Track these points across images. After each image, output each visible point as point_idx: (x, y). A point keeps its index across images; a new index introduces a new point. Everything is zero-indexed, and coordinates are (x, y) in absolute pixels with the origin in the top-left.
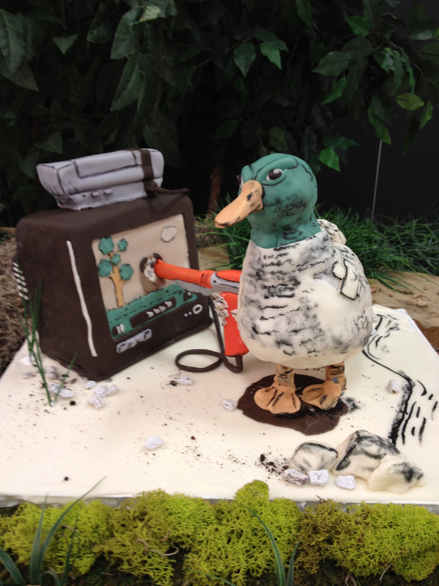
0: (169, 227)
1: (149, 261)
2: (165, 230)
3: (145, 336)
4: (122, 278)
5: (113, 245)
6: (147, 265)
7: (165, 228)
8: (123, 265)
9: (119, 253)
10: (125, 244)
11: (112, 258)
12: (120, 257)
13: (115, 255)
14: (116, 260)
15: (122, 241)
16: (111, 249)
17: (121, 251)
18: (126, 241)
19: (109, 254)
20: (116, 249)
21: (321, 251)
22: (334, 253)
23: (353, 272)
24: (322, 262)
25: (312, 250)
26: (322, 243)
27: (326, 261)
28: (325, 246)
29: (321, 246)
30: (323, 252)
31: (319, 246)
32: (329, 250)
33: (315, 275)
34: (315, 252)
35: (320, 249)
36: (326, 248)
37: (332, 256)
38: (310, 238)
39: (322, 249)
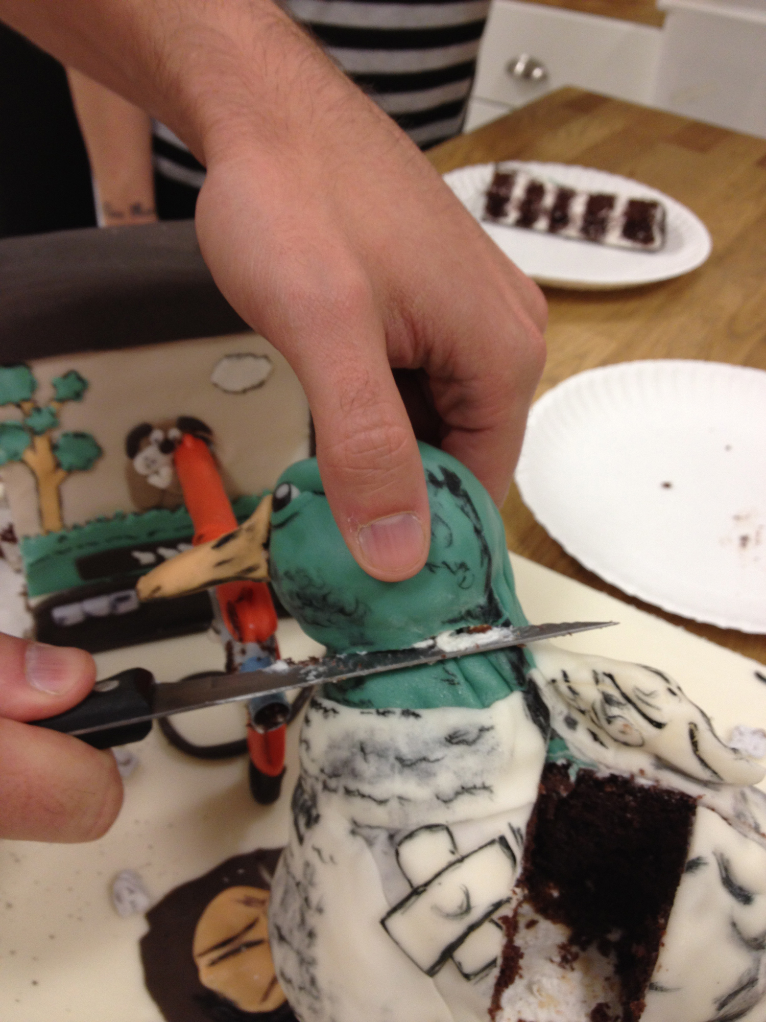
0: (239, 356)
1: (157, 435)
2: (226, 363)
3: (114, 606)
4: (58, 465)
5: (33, 386)
6: (149, 444)
7: (229, 356)
8: (66, 435)
9: (54, 406)
10: (77, 386)
11: (27, 415)
12: (54, 415)
13: (38, 410)
14: (38, 422)
15: (66, 376)
16: (25, 394)
17: (62, 401)
18: (80, 379)
19: (18, 406)
20: (44, 395)
21: (393, 767)
22: (458, 794)
23: (464, 889)
24: (375, 800)
25: (362, 750)
26: (426, 743)
27: (394, 804)
28: (425, 759)
29: (407, 752)
30: (401, 772)
31: (397, 750)
32: (435, 775)
33: (355, 823)
34: (366, 759)
35: (392, 759)
36: (424, 765)
37: (438, 798)
38: (378, 713)
39: (400, 760)
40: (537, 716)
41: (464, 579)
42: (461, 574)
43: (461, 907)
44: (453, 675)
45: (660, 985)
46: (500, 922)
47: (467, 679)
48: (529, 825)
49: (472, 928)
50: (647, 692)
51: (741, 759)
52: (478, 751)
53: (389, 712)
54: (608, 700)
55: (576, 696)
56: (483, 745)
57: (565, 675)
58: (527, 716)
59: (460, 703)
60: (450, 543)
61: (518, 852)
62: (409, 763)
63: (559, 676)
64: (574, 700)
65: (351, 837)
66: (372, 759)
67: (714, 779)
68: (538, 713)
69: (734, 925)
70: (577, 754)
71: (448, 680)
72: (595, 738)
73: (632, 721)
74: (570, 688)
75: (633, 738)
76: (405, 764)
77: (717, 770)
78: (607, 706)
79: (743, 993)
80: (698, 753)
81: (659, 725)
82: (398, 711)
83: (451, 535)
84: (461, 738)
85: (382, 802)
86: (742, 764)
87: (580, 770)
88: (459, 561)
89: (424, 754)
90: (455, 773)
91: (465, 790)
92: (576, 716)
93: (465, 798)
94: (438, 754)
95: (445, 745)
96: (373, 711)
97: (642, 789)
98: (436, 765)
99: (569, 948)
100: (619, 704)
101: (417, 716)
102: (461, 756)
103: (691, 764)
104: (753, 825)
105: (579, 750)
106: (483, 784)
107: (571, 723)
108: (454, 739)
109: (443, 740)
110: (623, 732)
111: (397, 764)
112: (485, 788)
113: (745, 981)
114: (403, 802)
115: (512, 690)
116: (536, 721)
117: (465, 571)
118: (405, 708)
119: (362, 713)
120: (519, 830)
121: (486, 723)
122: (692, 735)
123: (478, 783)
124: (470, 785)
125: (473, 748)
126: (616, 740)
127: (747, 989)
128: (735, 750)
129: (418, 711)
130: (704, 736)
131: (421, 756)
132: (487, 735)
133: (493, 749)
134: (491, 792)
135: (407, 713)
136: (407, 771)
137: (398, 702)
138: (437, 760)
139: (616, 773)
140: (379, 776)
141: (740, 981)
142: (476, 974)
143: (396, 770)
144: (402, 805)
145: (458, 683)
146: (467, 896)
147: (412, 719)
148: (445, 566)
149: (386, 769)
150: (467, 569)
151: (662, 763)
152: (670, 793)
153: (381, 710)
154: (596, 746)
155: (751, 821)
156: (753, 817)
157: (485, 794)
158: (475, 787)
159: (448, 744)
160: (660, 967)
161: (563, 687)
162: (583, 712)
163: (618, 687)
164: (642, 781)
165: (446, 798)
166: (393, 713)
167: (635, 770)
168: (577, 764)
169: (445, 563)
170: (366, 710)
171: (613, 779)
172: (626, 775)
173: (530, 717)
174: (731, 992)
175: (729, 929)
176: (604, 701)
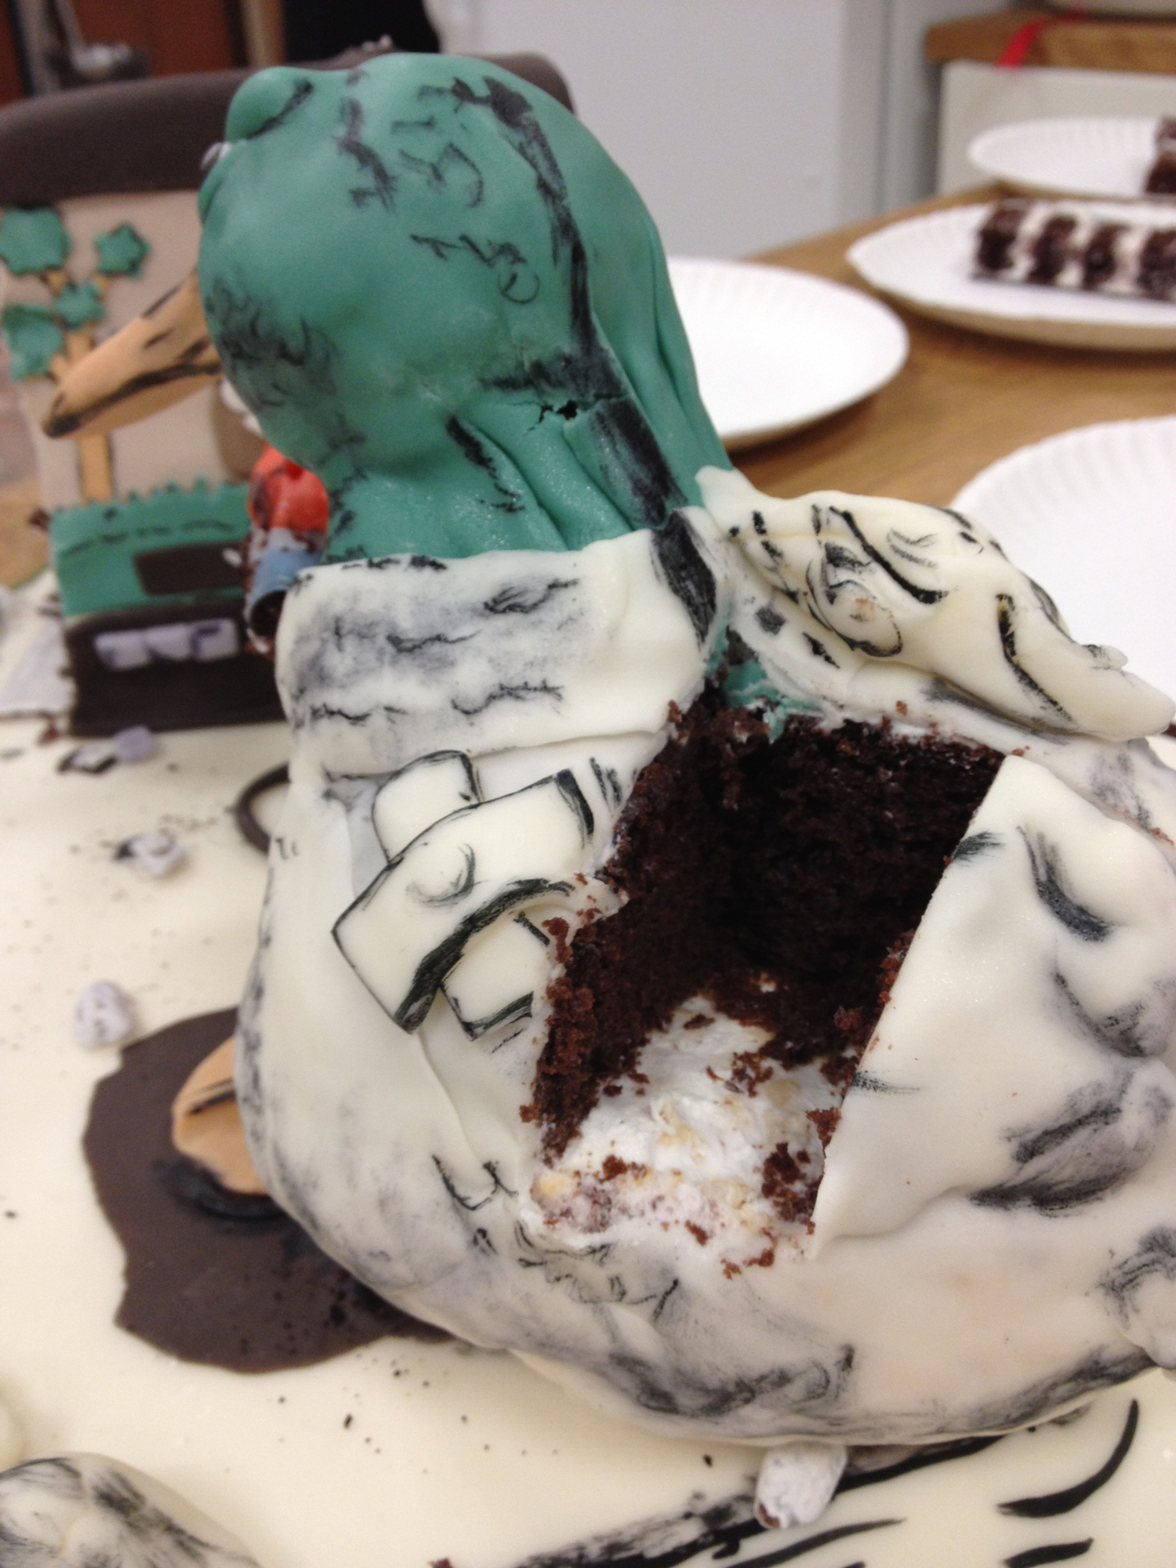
3: (195, 644)
9: (98, 283)
10: (133, 250)
11: (57, 295)
12: (98, 298)
13: (72, 286)
14: (74, 307)
15: (116, 232)
16: (53, 257)
17: (111, 274)
18: (135, 237)
19: (44, 279)
20: (83, 263)
21: (381, 653)
22: (492, 698)
23: (468, 852)
24: (347, 717)
25: (338, 632)
26: (447, 612)
27: (378, 721)
28: (439, 638)
29: (409, 627)
30: (394, 663)
31: (392, 624)
32: (452, 664)
33: (329, 776)
34: (340, 648)
35: (381, 641)
36: (436, 648)
37: (456, 707)
38: (371, 565)
39: (395, 641)
40: (681, 579)
41: (513, 279)
42: (503, 265)
43: (456, 884)
44: (512, 495)
45: (871, 1076)
46: (545, 931)
47: (541, 504)
48: (643, 776)
49: (474, 923)
50: (914, 538)
51: (1108, 668)
52: (540, 622)
53: (388, 561)
54: (835, 557)
55: (778, 559)
56: (551, 614)
57: (758, 519)
58: (657, 576)
59: (520, 542)
60: (478, 200)
61: (606, 816)
62: (409, 645)
63: (746, 523)
64: (774, 570)
65: (323, 802)
66: (350, 643)
67: (1050, 716)
68: (683, 574)
69: (1060, 980)
70: (781, 685)
71: (504, 505)
72: (817, 649)
73: (874, 592)
74: (767, 546)
75: (877, 632)
76: (401, 646)
77: (1056, 696)
78: (830, 568)
79: (1082, 1135)
80: (1014, 659)
81: (928, 597)
82: (406, 558)
83: (481, 184)
84: (511, 602)
85: (358, 719)
86: (1108, 679)
87: (791, 718)
88: (499, 238)
89: (440, 629)
90: (491, 660)
91: (507, 692)
92: (783, 608)
93: (507, 705)
94: (465, 631)
95: (482, 615)
96: (363, 562)
97: (904, 743)
98: (458, 647)
99: (755, 1060)
100: (854, 564)
101: (437, 566)
102: (509, 633)
103: (1001, 685)
104: (1134, 812)
105: (784, 674)
106: (544, 682)
107: (771, 622)
108: (503, 604)
109: (481, 607)
110: (858, 618)
111: (390, 649)
112: (545, 688)
113: (1086, 1107)
114: (393, 715)
115: (633, 529)
116: (677, 588)
117: (513, 263)
118: (418, 554)
119: (346, 567)
120: (611, 774)
121: (565, 575)
122: (1004, 625)
123: (535, 680)
124: (517, 682)
125: (533, 617)
126: (852, 644)
127: (1093, 1126)
128: (1093, 649)
129: (440, 560)
130: (1029, 624)
131: (434, 633)
132: (563, 595)
133: (571, 619)
134: (559, 697)
135: (419, 562)
136: (405, 660)
137: (409, 545)
138: (462, 639)
139: (857, 718)
140: (357, 673)
141: (1072, 1104)
142: (488, 1025)
143: (387, 659)
144: (393, 722)
145: (522, 508)
146: (471, 864)
147: (428, 573)
148: (466, 245)
149: (370, 658)
150: (518, 259)
151: (945, 688)
152: (958, 748)
153: (376, 560)
154: (818, 663)
155: (1130, 804)
156: (1136, 798)
157: (547, 700)
158: (526, 687)
159: (487, 612)
160: (877, 1039)
161: (754, 545)
162: (792, 596)
163: (858, 535)
164: (908, 731)
165: (468, 707)
166: (397, 562)
167: (890, 707)
168: (785, 707)
169: (464, 238)
170: (350, 563)
171: (851, 729)
172: (875, 721)
173: (663, 578)
174: (1052, 1125)
175: (1049, 988)
176: (826, 560)
